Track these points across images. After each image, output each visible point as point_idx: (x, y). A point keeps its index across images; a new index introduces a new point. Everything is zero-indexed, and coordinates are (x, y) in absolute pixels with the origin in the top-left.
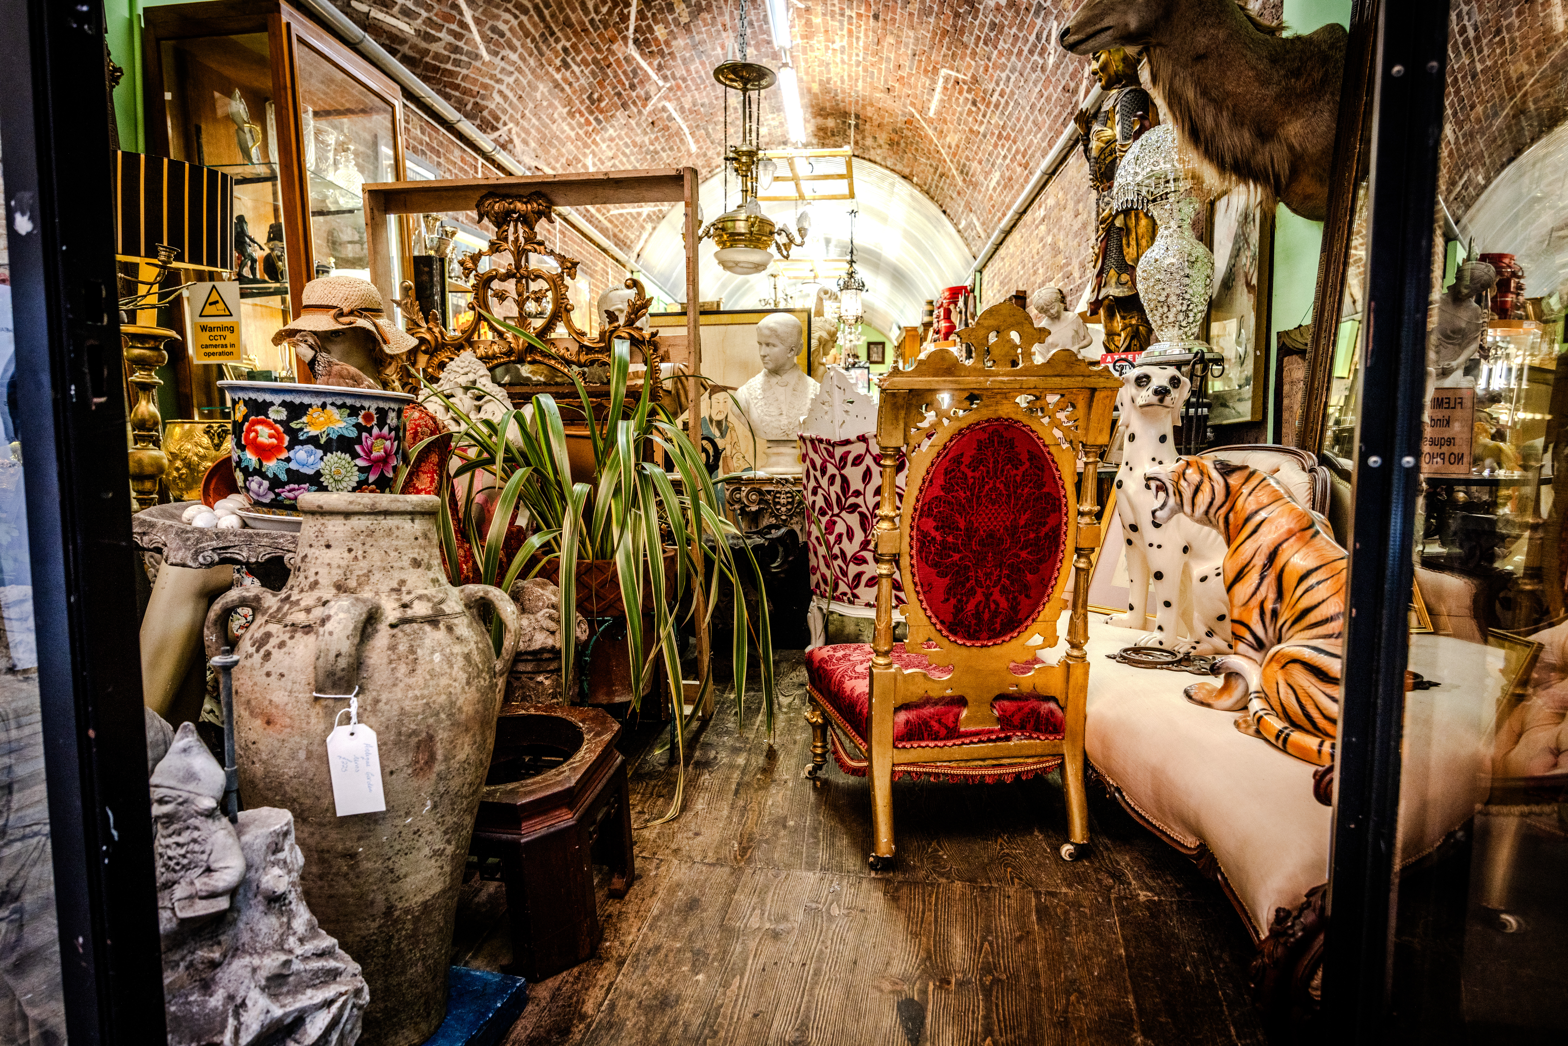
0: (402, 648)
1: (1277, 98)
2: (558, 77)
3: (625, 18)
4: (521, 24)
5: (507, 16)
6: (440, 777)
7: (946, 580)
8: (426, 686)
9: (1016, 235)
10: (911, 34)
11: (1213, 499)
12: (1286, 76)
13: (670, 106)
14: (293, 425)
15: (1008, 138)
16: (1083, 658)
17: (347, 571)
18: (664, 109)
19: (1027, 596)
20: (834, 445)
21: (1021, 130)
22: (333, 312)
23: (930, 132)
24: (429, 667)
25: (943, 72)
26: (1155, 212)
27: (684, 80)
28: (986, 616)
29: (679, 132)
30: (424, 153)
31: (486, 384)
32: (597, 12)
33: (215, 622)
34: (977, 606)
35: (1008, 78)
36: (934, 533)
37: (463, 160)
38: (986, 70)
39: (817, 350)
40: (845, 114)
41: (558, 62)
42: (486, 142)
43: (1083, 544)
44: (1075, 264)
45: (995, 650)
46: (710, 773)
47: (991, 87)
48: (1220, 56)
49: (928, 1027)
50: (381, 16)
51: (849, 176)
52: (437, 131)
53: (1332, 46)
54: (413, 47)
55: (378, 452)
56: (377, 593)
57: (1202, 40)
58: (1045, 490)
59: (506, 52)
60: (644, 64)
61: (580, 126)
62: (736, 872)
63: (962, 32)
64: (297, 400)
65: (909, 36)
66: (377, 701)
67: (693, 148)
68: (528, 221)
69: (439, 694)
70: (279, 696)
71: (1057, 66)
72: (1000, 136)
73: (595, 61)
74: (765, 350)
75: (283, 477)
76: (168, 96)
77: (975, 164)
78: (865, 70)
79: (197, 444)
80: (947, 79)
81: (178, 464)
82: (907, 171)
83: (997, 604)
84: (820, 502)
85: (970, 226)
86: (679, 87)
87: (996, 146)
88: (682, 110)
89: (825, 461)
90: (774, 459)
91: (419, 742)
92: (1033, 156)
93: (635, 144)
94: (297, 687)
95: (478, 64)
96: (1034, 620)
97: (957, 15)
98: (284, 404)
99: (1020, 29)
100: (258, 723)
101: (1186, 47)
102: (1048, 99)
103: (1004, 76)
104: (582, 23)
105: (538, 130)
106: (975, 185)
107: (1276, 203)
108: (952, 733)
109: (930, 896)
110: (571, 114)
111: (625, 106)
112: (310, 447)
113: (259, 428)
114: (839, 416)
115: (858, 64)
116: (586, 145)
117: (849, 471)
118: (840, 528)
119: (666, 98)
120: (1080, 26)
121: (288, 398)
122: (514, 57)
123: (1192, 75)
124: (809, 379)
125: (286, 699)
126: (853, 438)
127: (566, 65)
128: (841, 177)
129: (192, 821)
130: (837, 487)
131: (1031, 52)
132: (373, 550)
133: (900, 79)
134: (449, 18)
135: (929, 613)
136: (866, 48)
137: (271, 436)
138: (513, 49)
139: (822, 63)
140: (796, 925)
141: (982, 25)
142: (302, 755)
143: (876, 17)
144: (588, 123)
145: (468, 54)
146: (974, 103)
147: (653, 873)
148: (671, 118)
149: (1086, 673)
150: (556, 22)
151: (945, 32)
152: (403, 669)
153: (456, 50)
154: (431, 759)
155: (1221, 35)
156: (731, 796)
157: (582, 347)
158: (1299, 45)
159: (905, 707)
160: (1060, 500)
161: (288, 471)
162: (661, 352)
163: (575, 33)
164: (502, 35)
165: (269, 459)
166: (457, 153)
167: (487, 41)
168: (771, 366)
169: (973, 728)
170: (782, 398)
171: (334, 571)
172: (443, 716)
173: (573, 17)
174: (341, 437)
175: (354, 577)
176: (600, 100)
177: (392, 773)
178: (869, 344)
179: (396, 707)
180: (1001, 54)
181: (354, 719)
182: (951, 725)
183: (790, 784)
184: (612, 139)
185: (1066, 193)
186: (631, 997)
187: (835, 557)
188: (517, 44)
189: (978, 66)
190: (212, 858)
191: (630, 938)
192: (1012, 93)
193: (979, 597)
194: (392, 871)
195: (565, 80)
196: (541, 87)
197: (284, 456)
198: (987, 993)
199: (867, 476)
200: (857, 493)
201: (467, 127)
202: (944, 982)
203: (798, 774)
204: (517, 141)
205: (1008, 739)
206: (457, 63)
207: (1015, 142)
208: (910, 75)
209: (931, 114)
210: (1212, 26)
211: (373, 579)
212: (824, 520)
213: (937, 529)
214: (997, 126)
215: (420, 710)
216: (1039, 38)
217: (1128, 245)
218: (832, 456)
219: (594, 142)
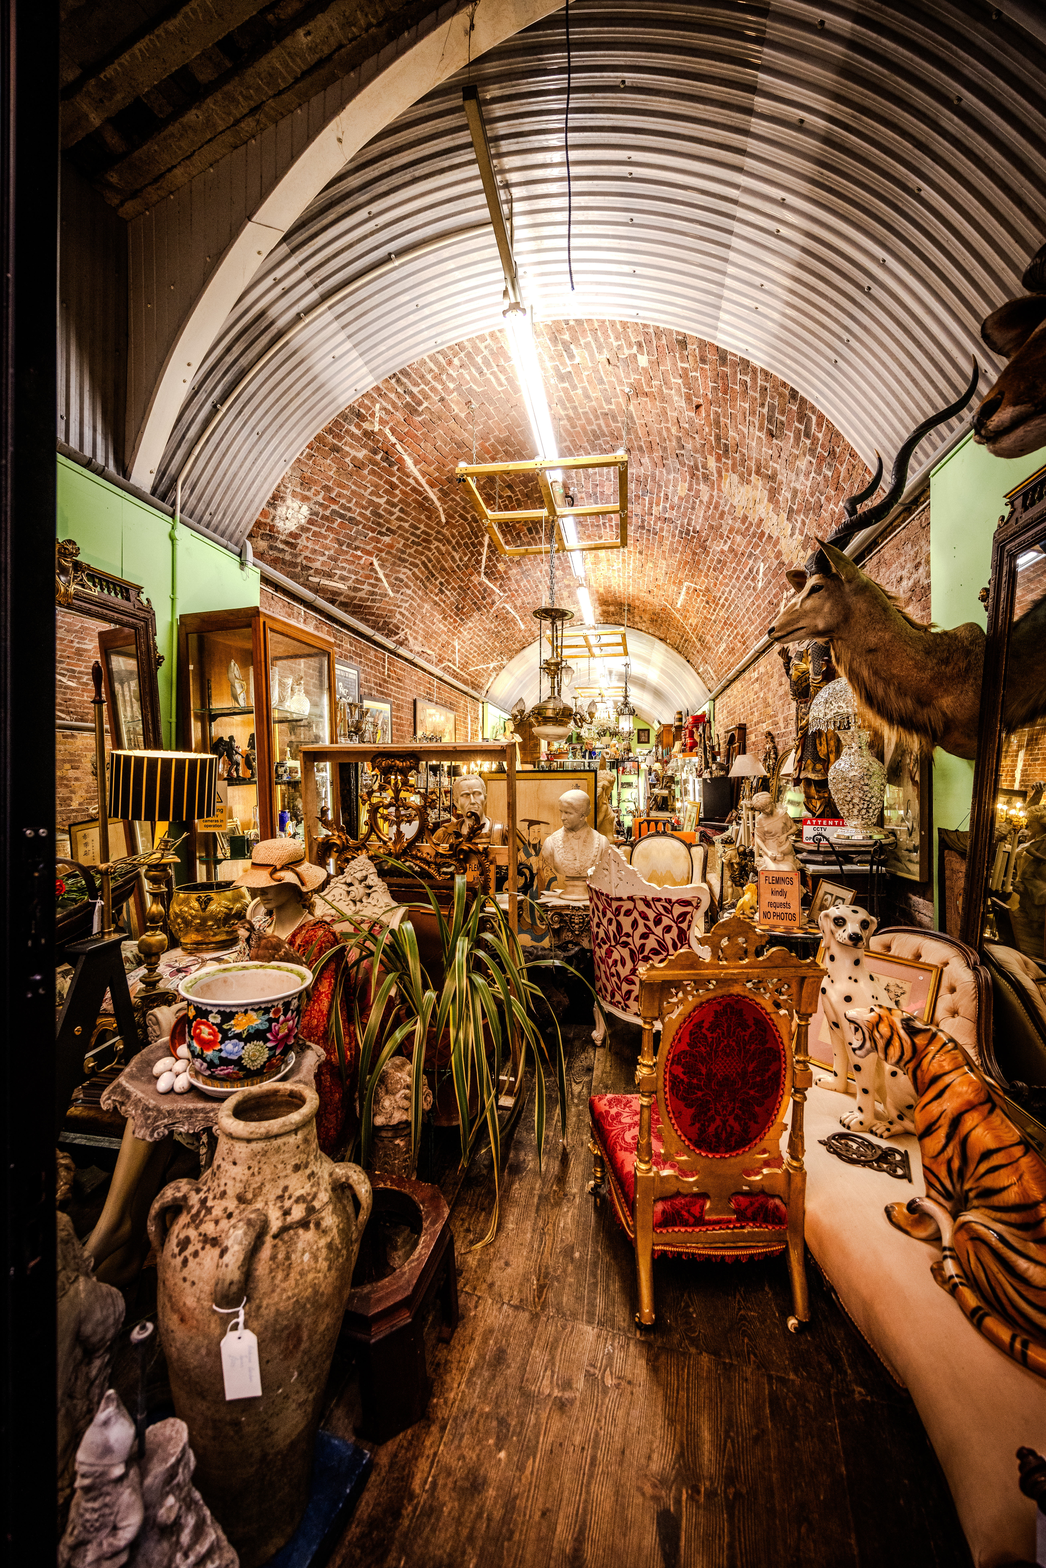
0: (281, 1256)
1: (932, 679)
2: (437, 599)
3: (479, 562)
4: (414, 574)
5: (405, 570)
6: (305, 1353)
7: (692, 1111)
8: (297, 1285)
9: (737, 685)
10: (664, 562)
11: (903, 1053)
12: (937, 664)
13: (507, 606)
14: (225, 1027)
15: (731, 625)
16: (801, 1168)
17: (247, 1185)
18: (504, 608)
19: (756, 1122)
20: (612, 899)
21: (740, 622)
22: (271, 869)
23: (678, 616)
24: (299, 1268)
25: (686, 584)
26: (841, 735)
27: (516, 591)
28: (724, 1136)
29: (513, 619)
30: (351, 658)
31: (373, 879)
32: (461, 560)
33: (155, 1218)
34: (716, 1129)
35: (730, 592)
36: (682, 1076)
37: (376, 656)
38: (715, 585)
39: (602, 794)
40: (621, 604)
41: (437, 591)
42: (390, 644)
43: (798, 1086)
44: (780, 718)
45: (732, 1160)
46: (521, 1180)
47: (718, 595)
48: (887, 651)
49: (682, 1552)
50: (327, 582)
51: (624, 644)
52: (360, 642)
53: (972, 643)
54: (347, 596)
55: (283, 1032)
56: (266, 1204)
57: (872, 639)
58: (768, 1046)
59: (405, 590)
60: (491, 585)
61: (450, 624)
62: (535, 1317)
63: (698, 562)
64: (228, 1010)
65: (663, 564)
66: (259, 1307)
67: (523, 627)
68: (404, 772)
69: (306, 1290)
70: (190, 1302)
71: (764, 588)
72: (725, 623)
73: (460, 587)
74: (564, 816)
75: (217, 1061)
76: (191, 667)
77: (708, 637)
78: (634, 581)
79: (191, 908)
80: (688, 588)
81: (179, 920)
82: (663, 636)
83: (732, 1128)
84: (602, 934)
85: (706, 671)
86: (513, 595)
87: (723, 628)
88: (515, 607)
89: (605, 908)
90: (570, 889)
91: (290, 1334)
92: (748, 638)
93: (485, 629)
94: (203, 1296)
95: (387, 599)
96: (761, 1139)
97: (695, 553)
98: (219, 1012)
99: (738, 565)
100: (175, 1317)
101: (861, 643)
102: (759, 607)
103: (727, 589)
104: (452, 568)
105: (424, 630)
106: (709, 649)
107: (934, 746)
108: (700, 1221)
109: (683, 1369)
110: (445, 618)
111: (479, 609)
112: (235, 1041)
113: (202, 1027)
114: (615, 881)
115: (629, 577)
116: (454, 634)
117: (621, 918)
118: (616, 955)
119: (505, 602)
120: (782, 627)
121: (222, 1009)
122: (409, 592)
123: (866, 661)
124: (595, 832)
125: (195, 1305)
126: (625, 897)
127: (442, 592)
128: (618, 644)
129: (105, 1489)
130: (613, 928)
131: (746, 578)
132: (265, 1166)
133: (657, 586)
134: (368, 577)
135: (679, 1133)
136: (634, 569)
137: (210, 1034)
138: (408, 587)
139: (605, 577)
140: (578, 1394)
141: (712, 560)
142: (203, 1351)
143: (641, 553)
144: (455, 621)
145: (380, 595)
146: (707, 603)
147: (473, 1313)
148: (508, 612)
149: (804, 1180)
150: (436, 569)
151: (687, 563)
152: (280, 1276)
153: (373, 593)
154: (299, 1341)
155: (887, 636)
156: (533, 1215)
157: (437, 853)
158: (946, 640)
159: (663, 1199)
160: (779, 1053)
161: (220, 1058)
162: (491, 858)
163: (448, 574)
164: (402, 581)
165: (208, 1049)
166: (372, 653)
167: (392, 585)
168: (568, 826)
169: (715, 1217)
170: (576, 848)
171: (238, 1185)
172: (308, 1306)
173: (446, 565)
174: (257, 1031)
175: (251, 1190)
176: (463, 607)
177: (268, 1362)
178: (639, 730)
179: (273, 1309)
180: (725, 577)
181: (241, 1326)
182: (698, 1215)
183: (577, 1200)
184: (470, 629)
185: (773, 668)
186: (449, 1474)
187: (612, 975)
188: (411, 584)
189: (709, 583)
190: (119, 1518)
191: (452, 1395)
192: (733, 600)
193: (718, 1122)
194: (267, 1429)
195: (441, 600)
196: (426, 606)
197: (218, 1047)
198: (730, 1508)
199: (635, 924)
200: (628, 935)
201: (379, 638)
202: (696, 1490)
203: (583, 1186)
204: (410, 638)
205: (743, 1227)
206: (373, 601)
207: (736, 628)
208: (664, 584)
209: (678, 606)
210: (880, 630)
211: (264, 1191)
212: (606, 947)
213: (684, 1073)
214: (723, 617)
215: (290, 1307)
216: (751, 571)
217: (821, 744)
218: (610, 906)
219: (460, 632)
